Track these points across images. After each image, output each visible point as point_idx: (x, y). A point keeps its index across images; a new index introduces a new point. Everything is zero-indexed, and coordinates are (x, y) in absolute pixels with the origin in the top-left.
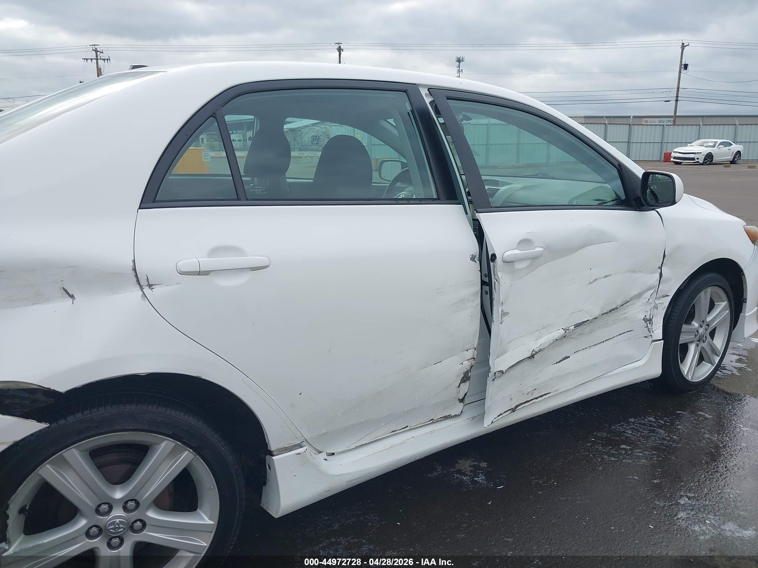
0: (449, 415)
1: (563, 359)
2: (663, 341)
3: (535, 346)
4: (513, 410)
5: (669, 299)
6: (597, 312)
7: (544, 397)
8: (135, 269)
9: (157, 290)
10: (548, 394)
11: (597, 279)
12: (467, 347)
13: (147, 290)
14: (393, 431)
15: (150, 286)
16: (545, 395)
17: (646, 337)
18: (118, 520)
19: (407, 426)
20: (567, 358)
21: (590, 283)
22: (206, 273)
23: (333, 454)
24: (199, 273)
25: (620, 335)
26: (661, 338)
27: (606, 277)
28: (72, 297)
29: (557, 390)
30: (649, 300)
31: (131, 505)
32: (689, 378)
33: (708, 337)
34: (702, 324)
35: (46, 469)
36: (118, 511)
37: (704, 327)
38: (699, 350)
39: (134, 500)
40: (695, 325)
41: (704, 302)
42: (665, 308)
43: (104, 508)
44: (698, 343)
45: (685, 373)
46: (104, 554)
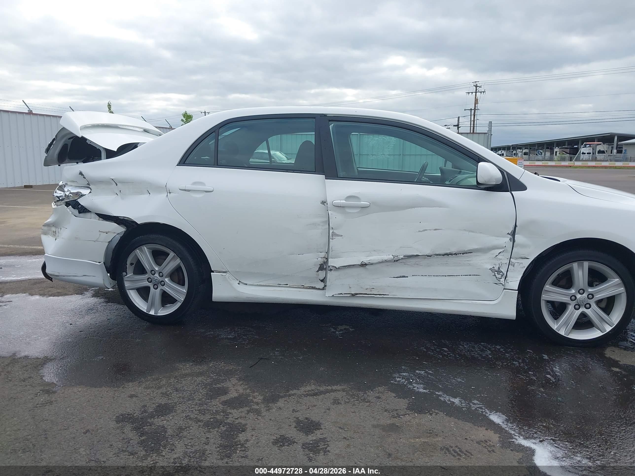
0: (315, 287)
1: (400, 277)
2: (517, 291)
3: (366, 260)
4: (353, 295)
5: (529, 261)
6: (428, 252)
7: (383, 296)
8: (166, 186)
9: (172, 194)
10: (386, 295)
11: (427, 230)
12: (321, 250)
13: (169, 194)
14: (279, 284)
15: (170, 193)
16: (384, 295)
17: (496, 284)
18: (156, 278)
19: (287, 285)
20: (404, 277)
21: (420, 231)
22: (189, 191)
23: (246, 284)
24: (185, 190)
25: (465, 275)
26: (517, 289)
27: (436, 230)
28: (150, 193)
29: (394, 295)
30: (496, 256)
31: (161, 274)
32: (562, 332)
33: (594, 306)
34: (582, 291)
35: (137, 251)
36: (157, 275)
37: (585, 295)
38: (578, 313)
39: (161, 272)
40: (571, 291)
41: (580, 273)
42: (525, 267)
43: (153, 272)
44: (577, 307)
45: (554, 326)
46: (152, 289)
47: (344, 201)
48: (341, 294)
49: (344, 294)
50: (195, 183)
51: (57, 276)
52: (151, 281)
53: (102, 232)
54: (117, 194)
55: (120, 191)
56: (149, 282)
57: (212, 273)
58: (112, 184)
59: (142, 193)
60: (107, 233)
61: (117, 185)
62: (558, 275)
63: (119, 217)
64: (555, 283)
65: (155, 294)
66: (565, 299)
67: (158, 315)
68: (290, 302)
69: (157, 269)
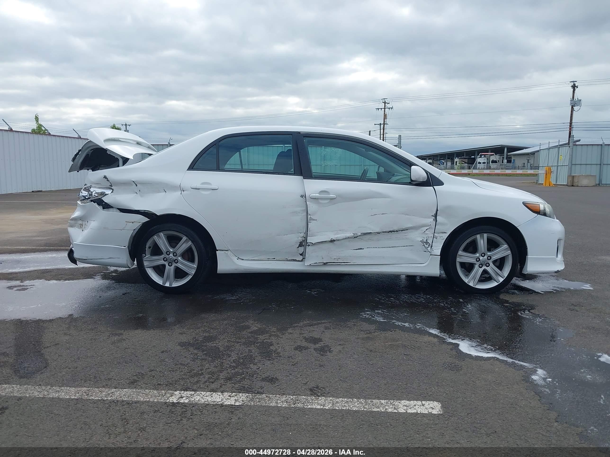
0: (296, 260)
1: (358, 249)
2: (440, 256)
3: (334, 237)
4: (325, 264)
5: (447, 235)
6: (378, 230)
7: (346, 263)
8: (180, 186)
9: (185, 192)
10: (348, 263)
11: (376, 214)
12: (300, 232)
13: (182, 192)
15: (183, 191)
16: (347, 263)
17: (425, 251)
18: (171, 258)
19: (275, 259)
20: (361, 249)
21: (372, 215)
22: (199, 189)
23: (243, 260)
24: (196, 189)
25: (403, 246)
26: (439, 254)
27: (383, 214)
28: (166, 192)
29: (355, 263)
30: (425, 232)
31: (175, 254)
32: (471, 284)
33: (491, 264)
34: (483, 255)
35: (155, 237)
36: (171, 255)
37: (486, 257)
38: (481, 270)
39: (175, 253)
40: (476, 255)
41: (482, 242)
42: (444, 239)
43: (168, 253)
44: (481, 266)
45: (466, 280)
46: (167, 267)
47: (318, 195)
48: (316, 263)
49: (319, 263)
50: (203, 183)
51: (85, 260)
52: (167, 259)
53: (128, 222)
54: (137, 193)
55: (140, 190)
56: (164, 261)
57: (217, 252)
58: (132, 185)
59: (159, 192)
60: (133, 223)
61: (137, 185)
62: (467, 244)
63: (140, 211)
64: (465, 250)
65: (170, 270)
66: (473, 261)
67: (172, 286)
68: (277, 272)
69: (171, 250)
